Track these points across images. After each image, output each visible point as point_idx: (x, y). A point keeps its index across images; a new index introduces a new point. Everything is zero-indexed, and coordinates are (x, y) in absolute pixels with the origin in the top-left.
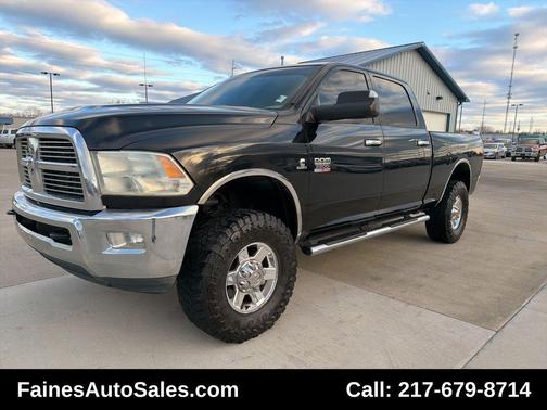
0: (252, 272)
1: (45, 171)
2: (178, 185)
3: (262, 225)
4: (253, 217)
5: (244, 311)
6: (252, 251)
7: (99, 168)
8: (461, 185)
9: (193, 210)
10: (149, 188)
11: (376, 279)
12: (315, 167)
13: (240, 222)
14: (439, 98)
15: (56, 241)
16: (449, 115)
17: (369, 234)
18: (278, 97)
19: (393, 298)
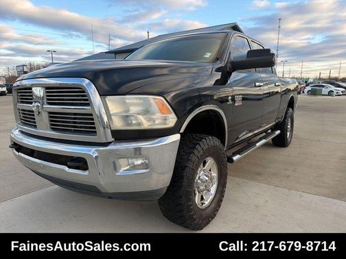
0: (207, 178)
1: (50, 113)
2: (166, 120)
3: (212, 144)
4: (208, 139)
5: (202, 207)
6: (204, 164)
7: (108, 109)
11: (259, 174)
12: (235, 102)
13: (201, 144)
15: (69, 167)
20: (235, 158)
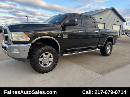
1: (5, 36)
2: (27, 39)
3: (48, 49)
4: (46, 47)
5: (44, 67)
6: (47, 54)
7: (12, 35)
8: (110, 42)
9: (30, 44)
10: (21, 40)
12: (63, 36)
13: (43, 48)
14: (118, 21)
16: (121, 26)
17: (79, 52)
18: (57, 21)
19: (83, 67)
20: (63, 55)
